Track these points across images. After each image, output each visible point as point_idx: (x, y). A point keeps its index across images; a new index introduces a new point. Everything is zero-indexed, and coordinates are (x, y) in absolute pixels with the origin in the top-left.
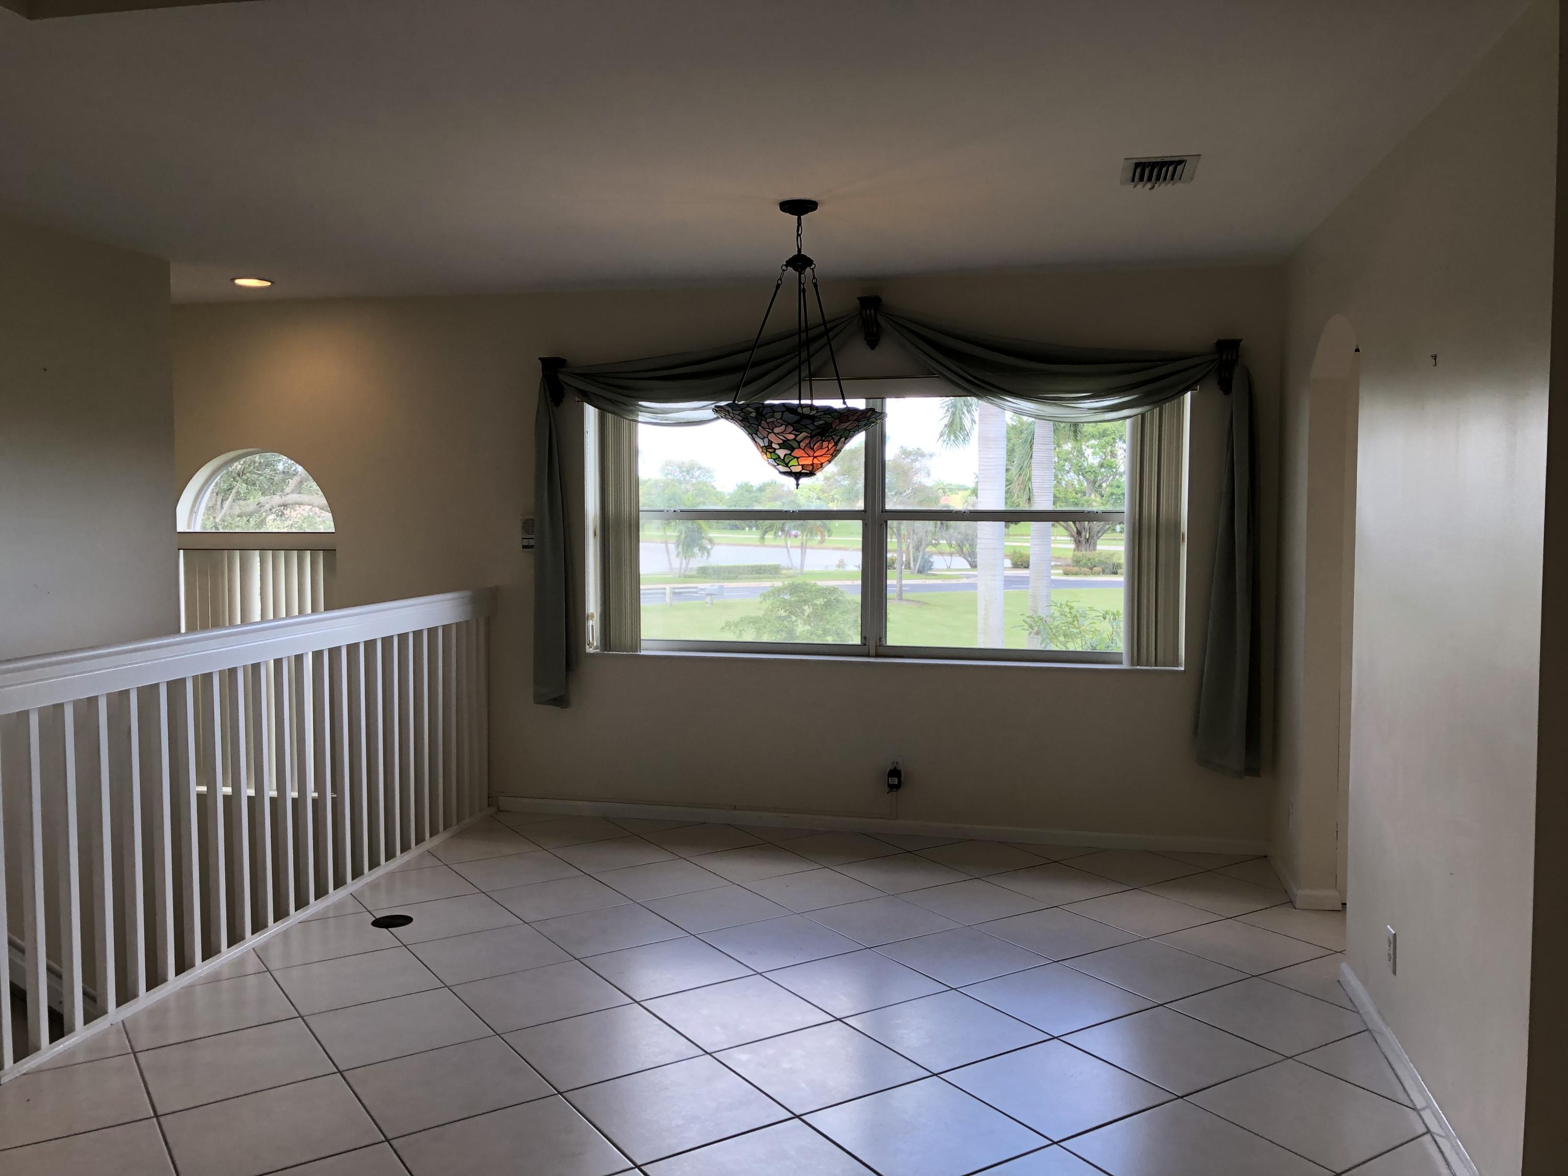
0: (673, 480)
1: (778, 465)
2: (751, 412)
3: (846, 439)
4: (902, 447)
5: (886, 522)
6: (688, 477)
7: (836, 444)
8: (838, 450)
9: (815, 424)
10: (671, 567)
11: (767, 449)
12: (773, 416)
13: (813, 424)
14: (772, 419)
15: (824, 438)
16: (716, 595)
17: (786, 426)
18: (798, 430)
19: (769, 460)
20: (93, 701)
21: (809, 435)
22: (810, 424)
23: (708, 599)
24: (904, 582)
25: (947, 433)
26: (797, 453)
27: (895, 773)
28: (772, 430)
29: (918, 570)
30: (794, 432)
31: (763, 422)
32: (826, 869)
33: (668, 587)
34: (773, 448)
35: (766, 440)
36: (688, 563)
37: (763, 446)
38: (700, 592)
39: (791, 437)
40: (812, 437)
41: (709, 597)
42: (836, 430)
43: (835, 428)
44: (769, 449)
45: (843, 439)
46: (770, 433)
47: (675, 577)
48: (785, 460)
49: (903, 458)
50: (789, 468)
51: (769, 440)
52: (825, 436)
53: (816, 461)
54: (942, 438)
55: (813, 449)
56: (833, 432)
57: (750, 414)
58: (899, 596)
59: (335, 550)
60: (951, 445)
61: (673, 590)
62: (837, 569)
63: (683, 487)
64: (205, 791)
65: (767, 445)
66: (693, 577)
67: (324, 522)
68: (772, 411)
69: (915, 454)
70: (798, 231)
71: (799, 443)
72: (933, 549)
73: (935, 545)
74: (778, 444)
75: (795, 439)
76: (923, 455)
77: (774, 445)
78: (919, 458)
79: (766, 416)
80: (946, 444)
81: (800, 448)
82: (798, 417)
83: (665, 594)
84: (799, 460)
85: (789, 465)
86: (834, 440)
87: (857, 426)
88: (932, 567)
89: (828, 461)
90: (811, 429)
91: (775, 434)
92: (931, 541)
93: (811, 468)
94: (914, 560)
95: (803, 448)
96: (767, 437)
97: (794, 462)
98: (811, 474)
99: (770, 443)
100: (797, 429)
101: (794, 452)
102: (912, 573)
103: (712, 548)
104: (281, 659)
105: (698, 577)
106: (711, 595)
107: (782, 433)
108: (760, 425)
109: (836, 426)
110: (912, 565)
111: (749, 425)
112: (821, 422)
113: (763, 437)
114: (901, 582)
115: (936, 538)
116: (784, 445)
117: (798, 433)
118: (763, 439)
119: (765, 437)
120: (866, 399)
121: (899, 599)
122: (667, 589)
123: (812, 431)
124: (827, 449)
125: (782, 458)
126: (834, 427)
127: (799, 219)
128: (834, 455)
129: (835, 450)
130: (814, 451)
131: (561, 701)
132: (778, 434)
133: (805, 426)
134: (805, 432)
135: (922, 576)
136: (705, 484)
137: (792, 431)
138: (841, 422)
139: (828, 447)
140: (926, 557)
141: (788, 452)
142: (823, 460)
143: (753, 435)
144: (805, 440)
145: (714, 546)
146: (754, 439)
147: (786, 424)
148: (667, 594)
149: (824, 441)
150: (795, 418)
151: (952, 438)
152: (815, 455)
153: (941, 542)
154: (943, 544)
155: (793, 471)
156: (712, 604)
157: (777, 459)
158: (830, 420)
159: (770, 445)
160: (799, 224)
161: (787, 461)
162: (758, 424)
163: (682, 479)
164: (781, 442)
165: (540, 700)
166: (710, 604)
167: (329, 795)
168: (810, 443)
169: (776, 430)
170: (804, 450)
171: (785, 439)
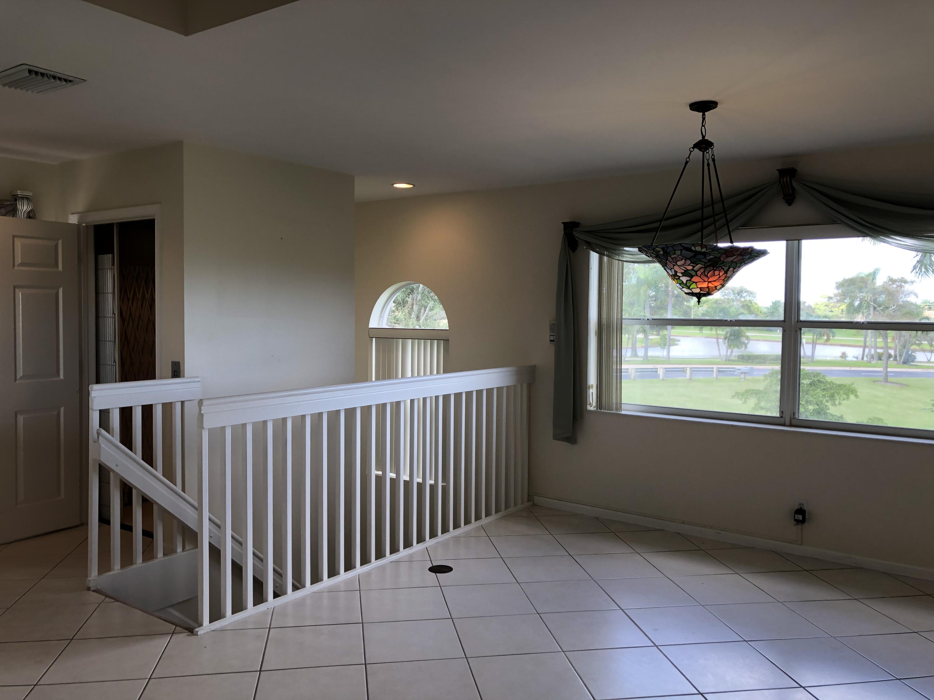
0: (728, 299)
1: (683, 288)
2: (660, 251)
3: (734, 269)
4: (889, 277)
5: (801, 329)
6: (738, 297)
7: (726, 272)
8: (729, 277)
9: (707, 258)
10: (720, 355)
11: (674, 277)
12: (675, 254)
13: (705, 258)
14: (675, 256)
15: (715, 268)
16: (748, 373)
17: (685, 260)
18: (695, 263)
19: (677, 284)
20: (284, 420)
21: (703, 266)
22: (703, 258)
23: (742, 376)
24: (889, 370)
25: (919, 266)
26: (695, 279)
27: (800, 511)
28: (676, 263)
29: (903, 362)
30: (692, 264)
31: (669, 257)
32: (737, 575)
33: (715, 367)
34: (678, 276)
35: (673, 270)
36: (732, 352)
37: (672, 275)
38: (737, 371)
39: (690, 268)
40: (705, 268)
41: (743, 374)
42: (724, 262)
43: (723, 261)
44: (676, 276)
45: (731, 269)
46: (675, 265)
47: (723, 361)
48: (687, 285)
49: (890, 284)
50: (691, 289)
51: (675, 271)
52: (716, 267)
53: (710, 285)
54: (915, 271)
55: (707, 276)
56: (722, 264)
57: (660, 252)
58: (885, 379)
59: (449, 340)
60: (922, 275)
61: (718, 369)
62: (840, 359)
63: (735, 304)
64: (380, 474)
65: (674, 273)
66: (734, 361)
67: (443, 324)
68: (673, 250)
69: (899, 281)
70: (703, 123)
71: (696, 272)
72: (917, 347)
73: (919, 345)
74: (681, 273)
75: (692, 269)
76: (906, 282)
77: (678, 274)
78: (903, 284)
79: (670, 254)
80: (918, 274)
81: (697, 275)
82: (693, 254)
83: (713, 371)
84: (697, 284)
85: (691, 288)
86: (724, 270)
87: (741, 259)
88: (915, 360)
89: (721, 284)
90: (704, 262)
91: (678, 266)
92: (915, 342)
93: (707, 290)
94: (900, 355)
95: (699, 275)
96: (673, 268)
97: (694, 286)
98: (709, 294)
99: (676, 272)
100: (693, 262)
101: (693, 278)
102: (898, 364)
103: (748, 343)
104: (386, 403)
105: (738, 361)
106: (745, 373)
107: (683, 265)
108: (667, 260)
109: (724, 259)
110: (898, 358)
111: (661, 260)
112: (712, 257)
113: (670, 268)
114: (887, 369)
115: (920, 339)
116: (685, 274)
117: (695, 265)
118: (671, 270)
119: (672, 269)
120: (787, 240)
121: (885, 382)
122: (714, 368)
123: (705, 263)
124: (719, 276)
125: (685, 283)
126: (722, 259)
127: (704, 115)
128: (725, 280)
129: (726, 277)
130: (708, 277)
131: (571, 439)
132: (680, 266)
133: (699, 260)
134: (700, 264)
135: (906, 366)
136: (750, 302)
137: (690, 264)
138: (727, 257)
139: (719, 274)
140: (910, 353)
141: (689, 279)
142: (716, 284)
143: (665, 267)
144: (700, 270)
145: (750, 341)
146: (665, 269)
147: (685, 258)
148: (714, 371)
149: (715, 270)
150: (691, 254)
151: (923, 270)
152: (709, 281)
153: (923, 342)
154: (925, 344)
155: (694, 292)
156: (745, 379)
157: (681, 283)
158: (718, 255)
159: (676, 274)
160: (704, 119)
161: (688, 285)
162: (666, 259)
163: (734, 298)
164: (683, 271)
165: (556, 437)
166: (744, 379)
167: (440, 484)
168: (704, 271)
169: (679, 263)
170: (700, 277)
171: (685, 269)
